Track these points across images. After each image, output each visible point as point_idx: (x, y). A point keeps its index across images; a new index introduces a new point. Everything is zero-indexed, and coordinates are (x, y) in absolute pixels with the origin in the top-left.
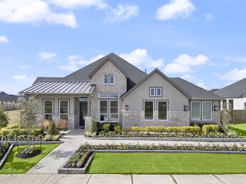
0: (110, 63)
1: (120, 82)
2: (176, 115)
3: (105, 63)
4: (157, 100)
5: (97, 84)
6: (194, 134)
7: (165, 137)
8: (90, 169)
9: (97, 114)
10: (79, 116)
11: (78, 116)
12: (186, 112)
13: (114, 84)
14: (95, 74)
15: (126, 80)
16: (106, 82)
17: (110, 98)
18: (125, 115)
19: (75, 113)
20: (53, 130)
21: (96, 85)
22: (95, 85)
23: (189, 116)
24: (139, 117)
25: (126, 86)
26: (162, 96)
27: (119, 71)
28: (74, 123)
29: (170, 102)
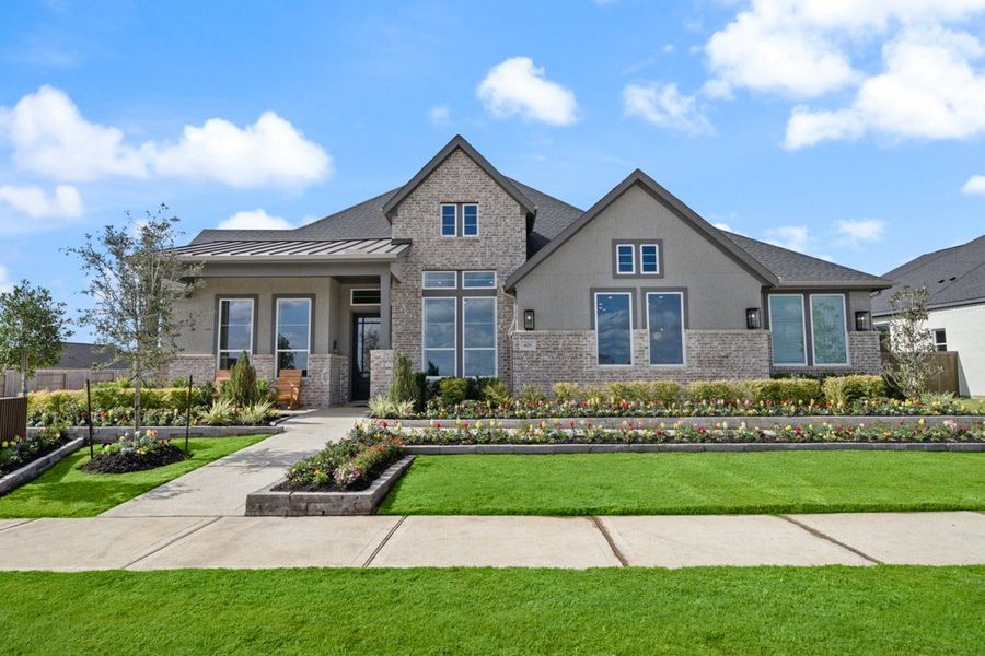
0: (465, 162)
1: (501, 230)
2: (716, 344)
3: (443, 161)
4: (644, 290)
5: (415, 239)
6: (798, 405)
7: (689, 415)
8: (393, 500)
9: (417, 348)
10: (347, 362)
11: (345, 360)
12: (754, 332)
13: (477, 236)
14: (409, 200)
15: (524, 219)
16: (448, 230)
17: (464, 288)
18: (522, 348)
19: (335, 347)
20: (247, 392)
21: (411, 240)
22: (409, 242)
23: (766, 345)
24: (577, 354)
25: (524, 244)
26: (661, 276)
27: (498, 188)
28: (328, 382)
29: (691, 297)
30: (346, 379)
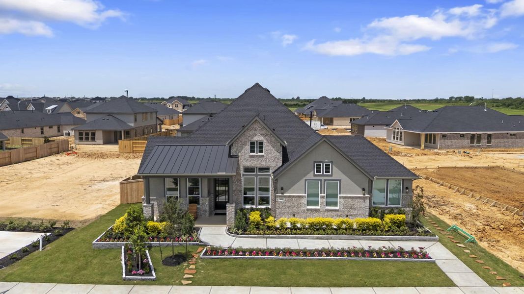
1: (273, 152)
2: (350, 200)
3: (251, 125)
4: (325, 180)
9: (241, 196)
12: (364, 196)
15: (281, 148)
16: (252, 151)
17: (258, 173)
23: (368, 201)
24: (299, 203)
25: (281, 157)
26: (331, 176)
27: (272, 135)
28: (208, 208)
29: (342, 183)
30: (213, 203)
